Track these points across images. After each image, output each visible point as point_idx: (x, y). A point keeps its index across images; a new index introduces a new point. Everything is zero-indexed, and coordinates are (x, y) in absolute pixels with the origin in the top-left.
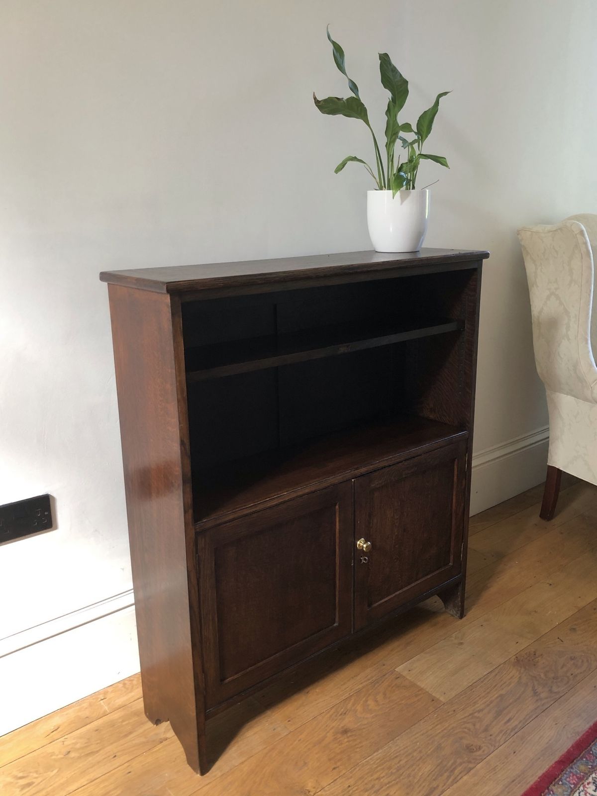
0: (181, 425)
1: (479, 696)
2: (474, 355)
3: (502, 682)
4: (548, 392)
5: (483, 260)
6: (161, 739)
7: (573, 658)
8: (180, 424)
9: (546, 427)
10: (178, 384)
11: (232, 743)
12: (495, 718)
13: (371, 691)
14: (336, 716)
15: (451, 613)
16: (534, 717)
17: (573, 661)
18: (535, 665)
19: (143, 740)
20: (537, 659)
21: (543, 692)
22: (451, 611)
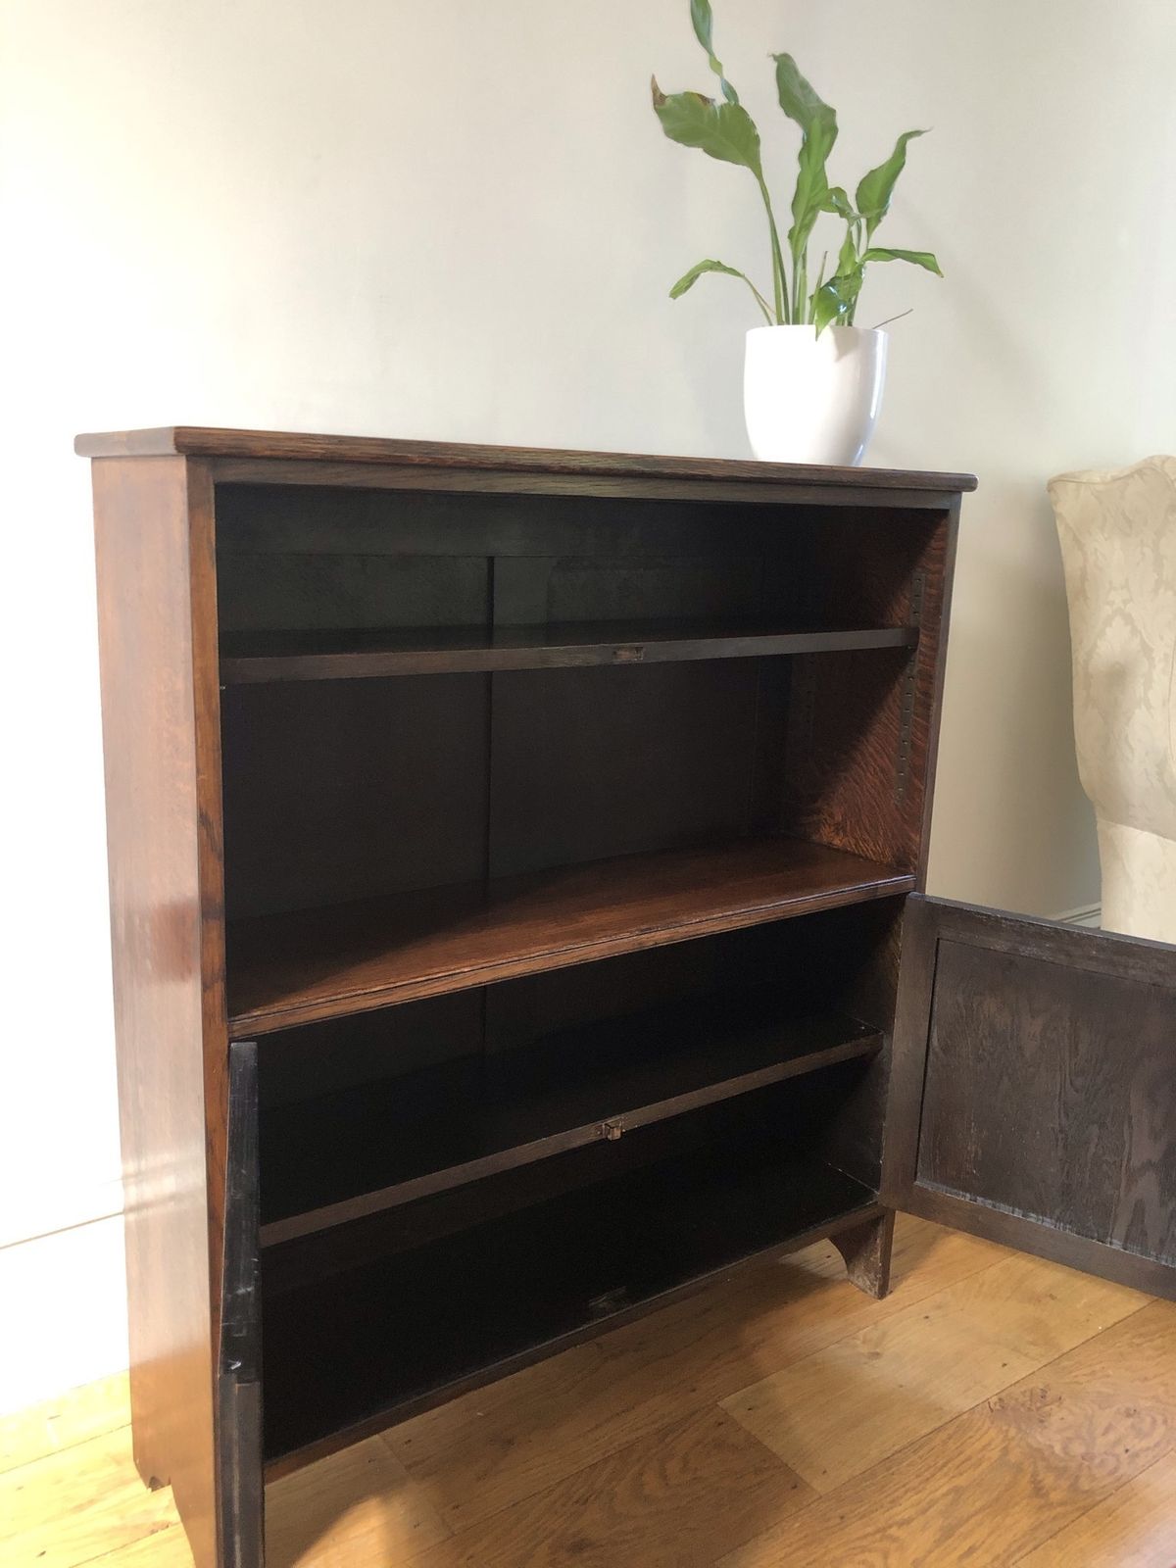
0: (202, 777)
1: (904, 1486)
2: (935, 705)
3: (962, 1457)
4: (1101, 824)
5: (964, 493)
6: (154, 1524)
7: (1132, 1412)
8: (198, 771)
9: (1095, 906)
10: (198, 676)
11: (313, 1551)
12: (938, 1543)
13: (654, 1451)
14: (564, 1505)
15: (860, 1283)
16: (1028, 1549)
17: (1131, 1420)
18: (1042, 1421)
19: (115, 1521)
20: (1048, 1408)
21: (1055, 1490)
22: (860, 1279)
